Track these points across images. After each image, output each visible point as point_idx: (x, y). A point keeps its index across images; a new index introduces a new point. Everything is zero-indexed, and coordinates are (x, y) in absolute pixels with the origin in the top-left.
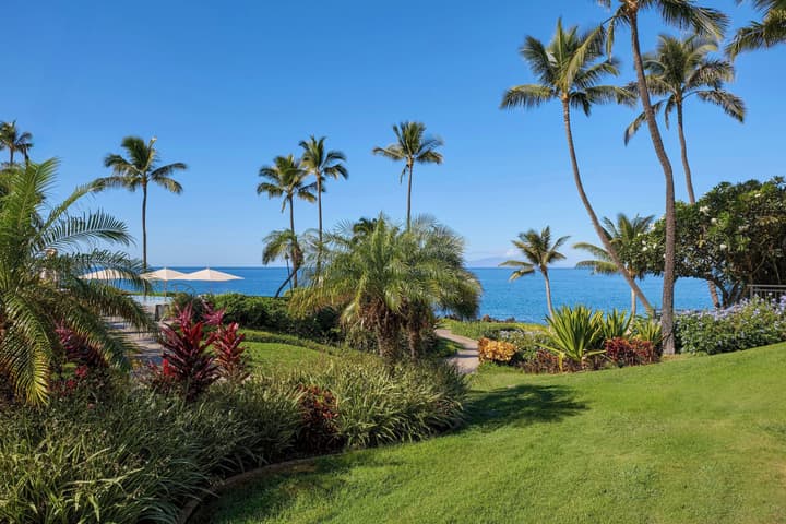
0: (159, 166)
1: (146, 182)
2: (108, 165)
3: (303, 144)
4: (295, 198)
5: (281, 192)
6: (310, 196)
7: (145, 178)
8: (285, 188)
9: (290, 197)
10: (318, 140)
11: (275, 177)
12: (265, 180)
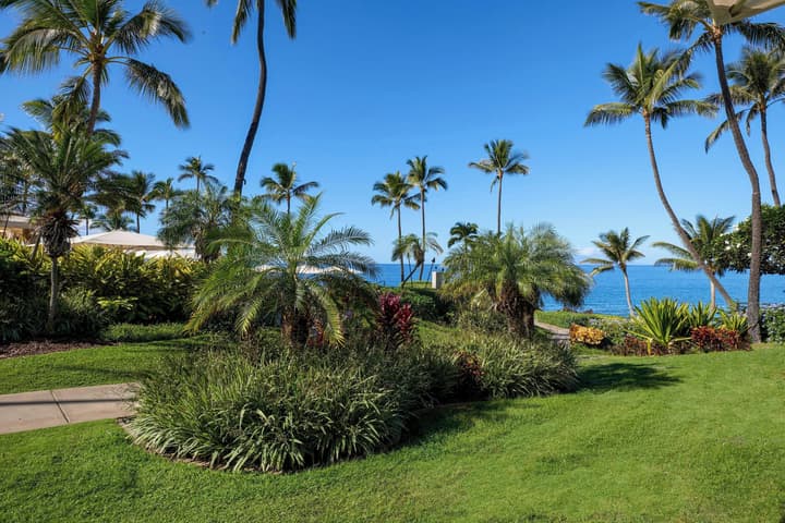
0: (299, 184)
1: (289, 198)
2: (263, 185)
3: (410, 162)
4: (402, 206)
5: (391, 202)
6: (414, 205)
7: (289, 194)
8: (394, 199)
9: (397, 206)
10: (421, 159)
11: (386, 191)
12: (378, 193)
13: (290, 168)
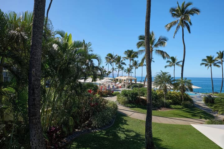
0: (177, 62)
1: (174, 66)
2: (167, 62)
3: (217, 53)
4: (212, 66)
5: (208, 65)
6: (218, 66)
7: (174, 64)
8: (209, 64)
9: (211, 66)
10: (221, 52)
11: (207, 62)
12: (203, 62)
13: (175, 57)
